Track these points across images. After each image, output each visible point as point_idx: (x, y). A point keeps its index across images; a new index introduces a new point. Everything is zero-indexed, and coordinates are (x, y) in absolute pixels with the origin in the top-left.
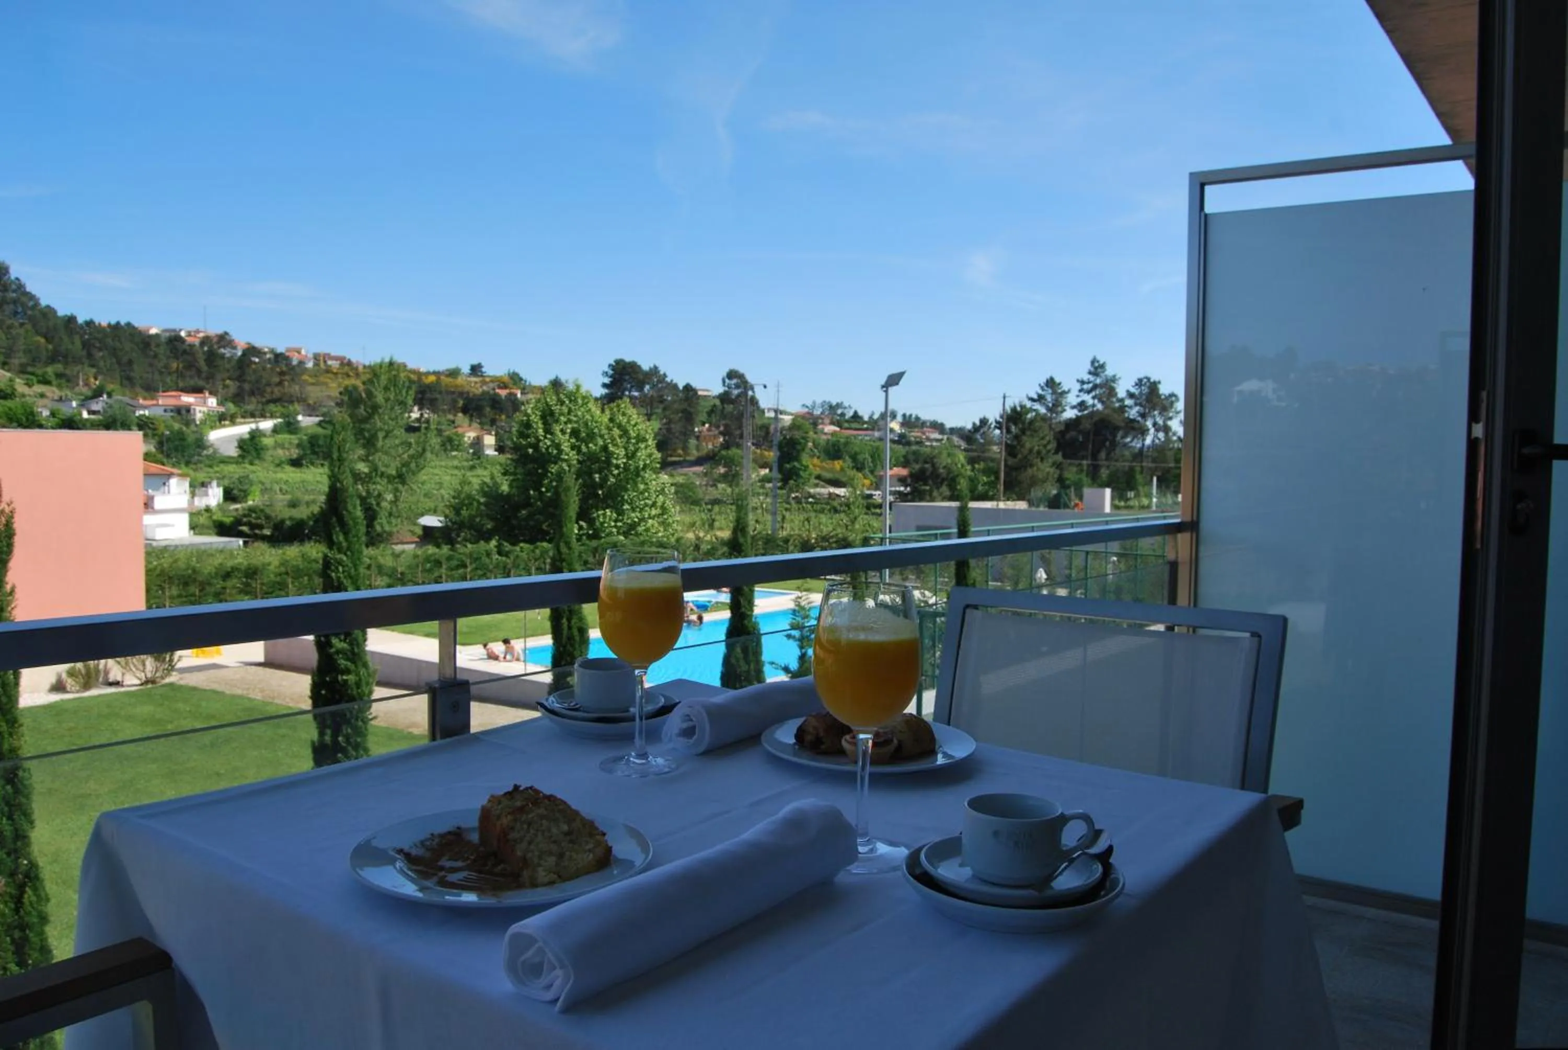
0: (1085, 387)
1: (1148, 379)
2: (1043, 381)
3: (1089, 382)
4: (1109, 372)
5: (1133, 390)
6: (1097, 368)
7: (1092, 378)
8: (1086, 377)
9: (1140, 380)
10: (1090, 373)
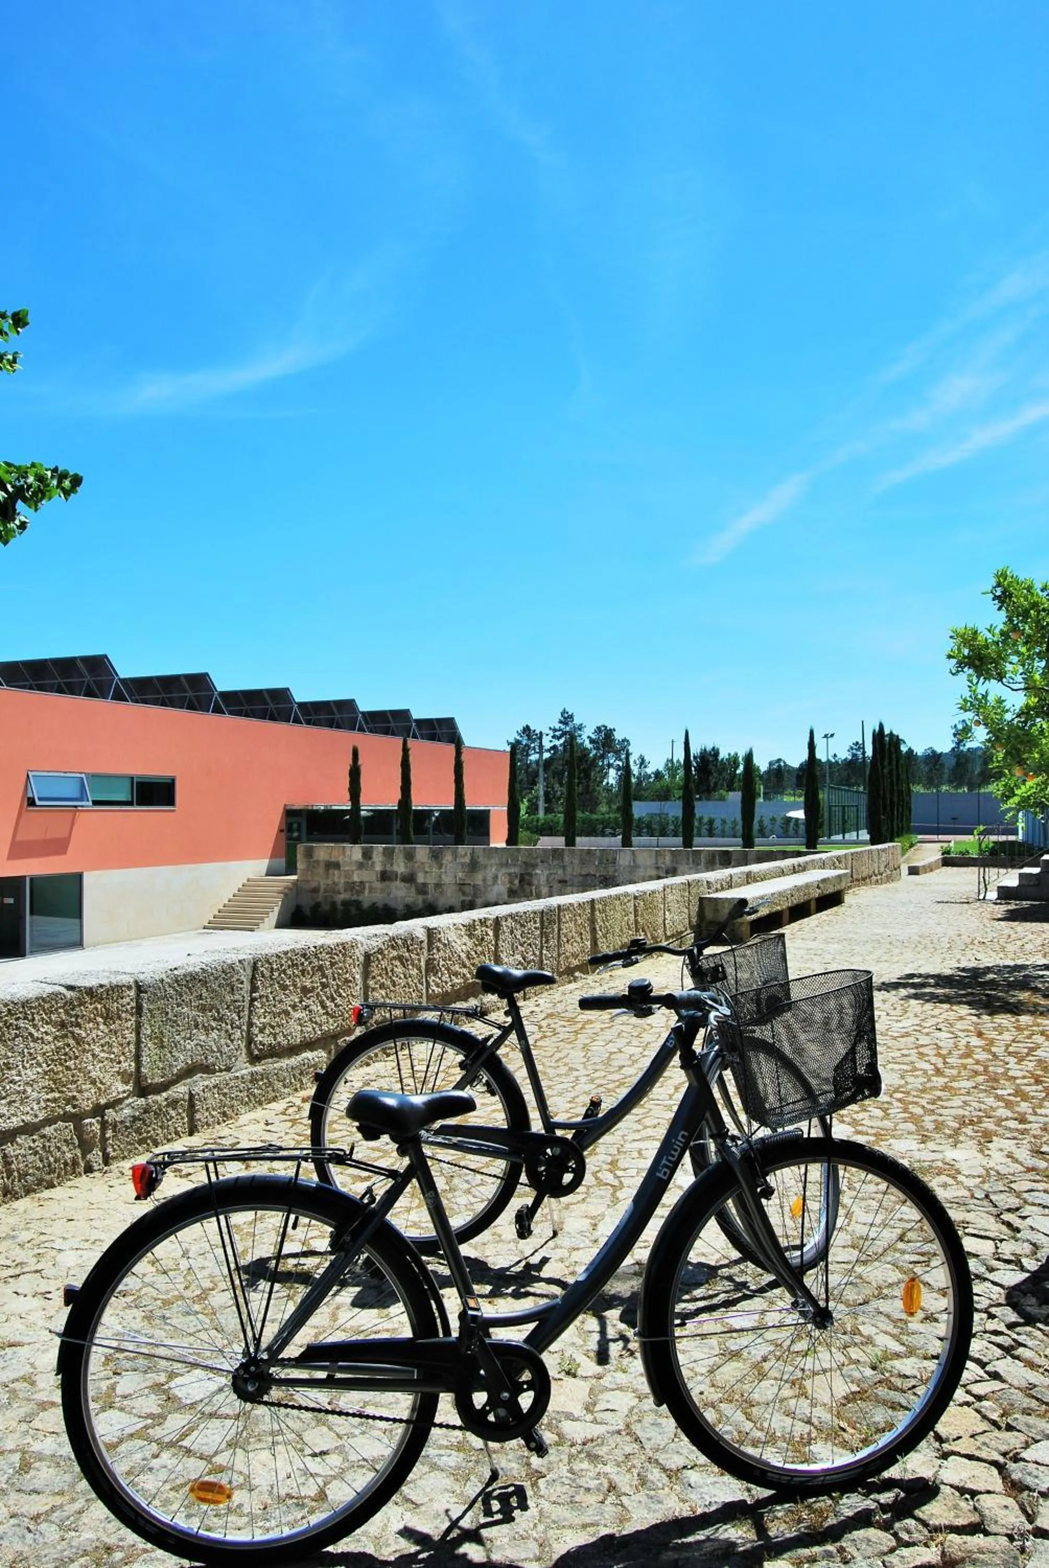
0: (558, 733)
1: (606, 727)
2: (520, 728)
3: (560, 730)
4: (577, 721)
5: (593, 737)
6: (567, 718)
7: (562, 726)
8: (558, 726)
9: (599, 728)
10: (561, 722)
